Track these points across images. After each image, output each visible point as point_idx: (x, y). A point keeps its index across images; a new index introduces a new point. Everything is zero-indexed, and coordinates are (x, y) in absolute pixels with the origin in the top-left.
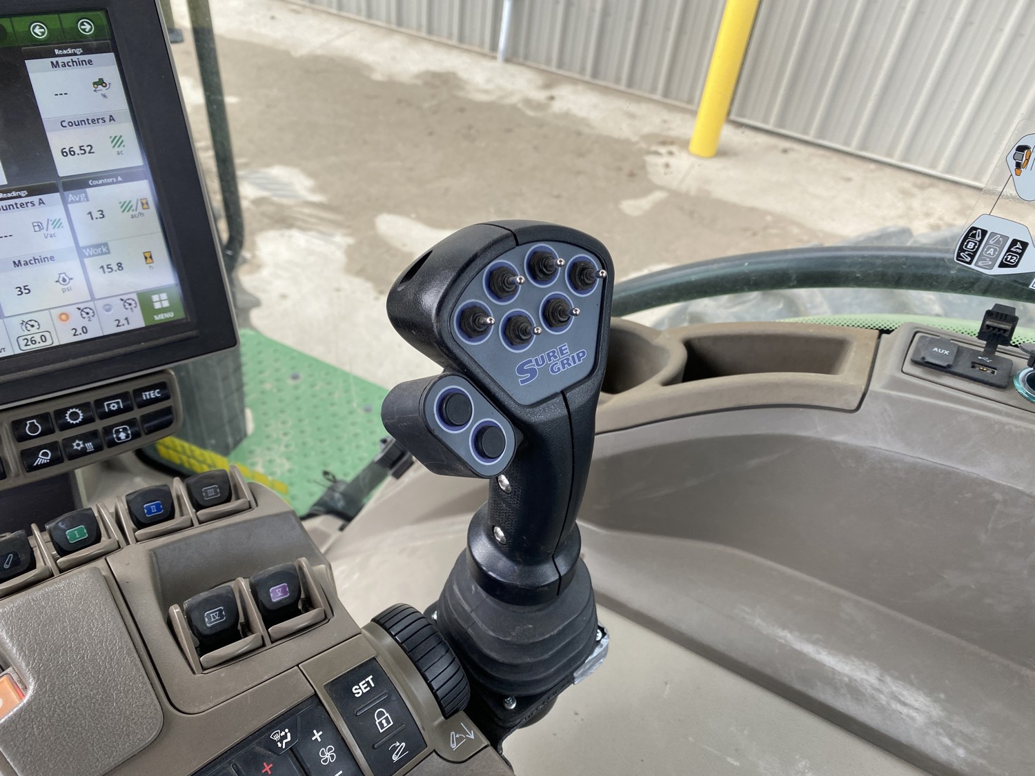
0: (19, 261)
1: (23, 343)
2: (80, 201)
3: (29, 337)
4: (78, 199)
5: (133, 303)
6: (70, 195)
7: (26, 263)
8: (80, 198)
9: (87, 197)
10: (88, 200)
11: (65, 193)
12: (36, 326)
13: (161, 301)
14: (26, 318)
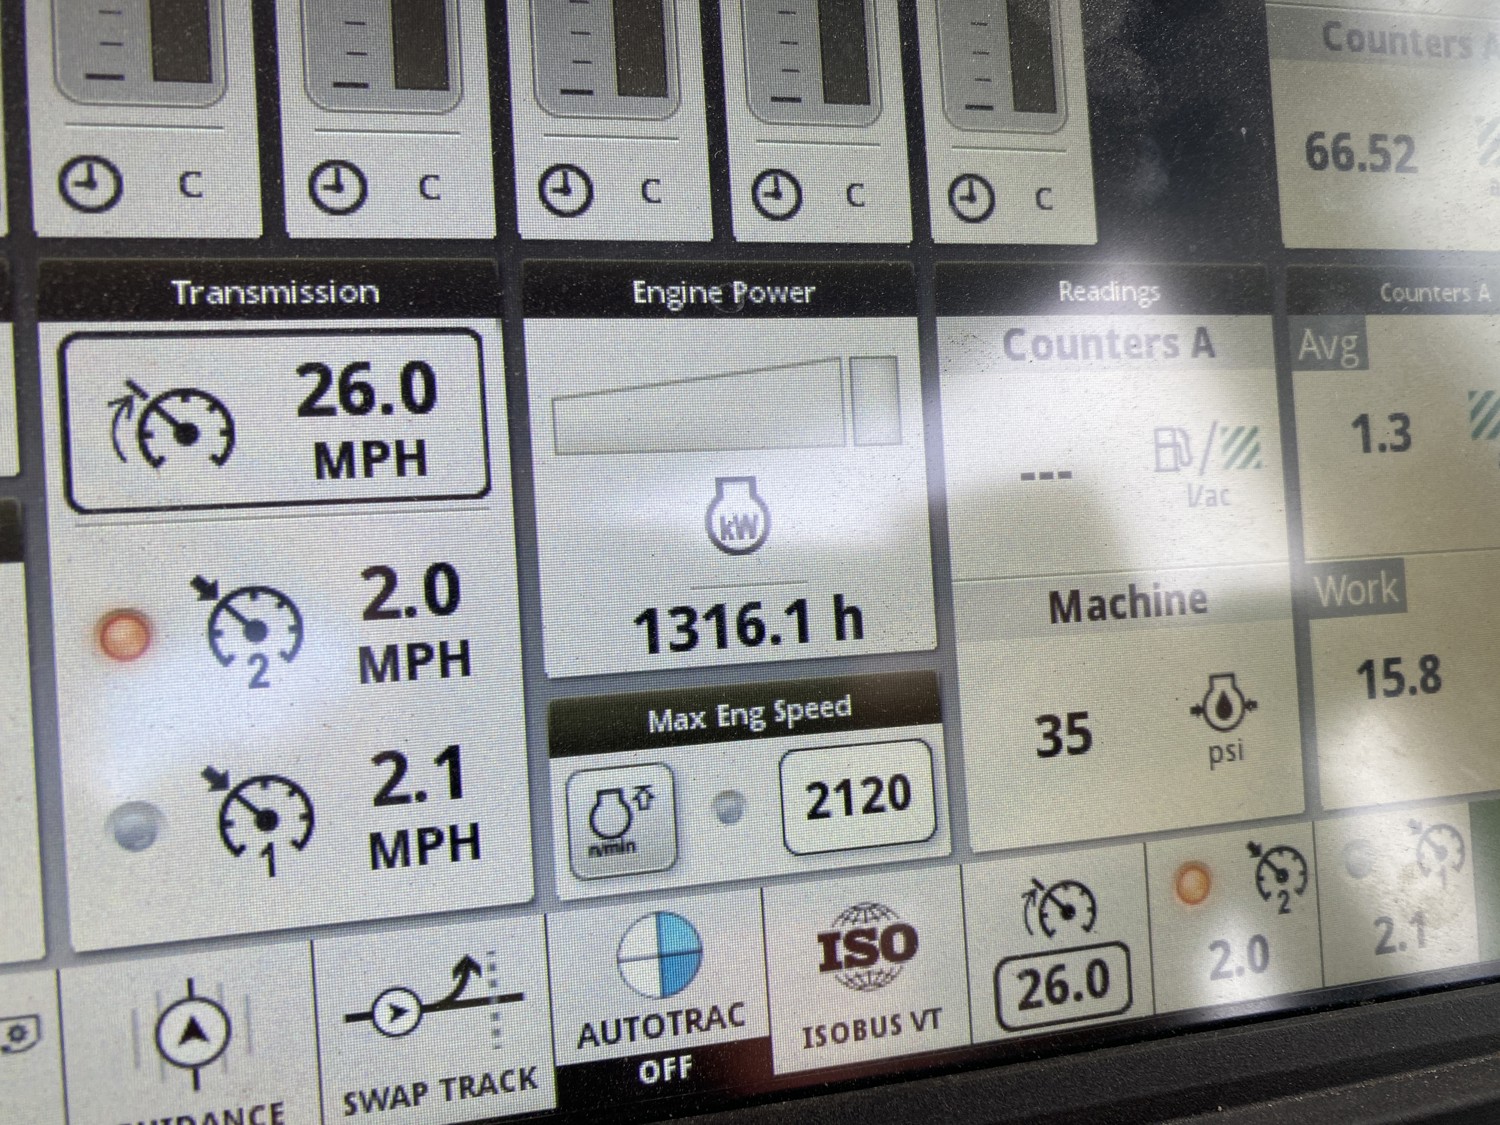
0: (1075, 596)
1: (1014, 989)
2: (1336, 364)
3: (1043, 966)
4: (1330, 355)
5: (1452, 847)
6: (1308, 332)
7: (1098, 612)
8: (1339, 349)
9: (1362, 349)
10: (1364, 366)
11: (1295, 320)
12: (1082, 916)
14: (1051, 869)
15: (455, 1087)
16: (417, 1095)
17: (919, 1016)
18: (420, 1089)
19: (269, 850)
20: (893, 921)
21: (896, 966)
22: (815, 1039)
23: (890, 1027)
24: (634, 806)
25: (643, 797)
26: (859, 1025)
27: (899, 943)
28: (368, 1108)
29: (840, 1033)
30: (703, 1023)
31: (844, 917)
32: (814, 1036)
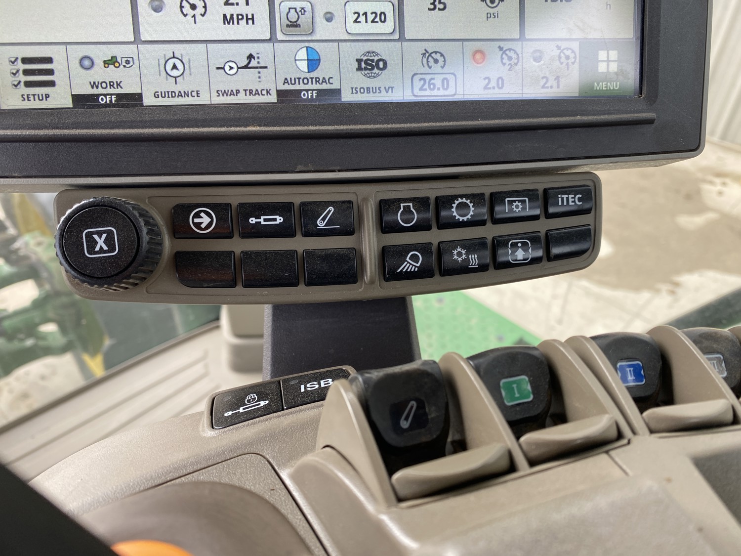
1: (418, 84)
3: (427, 77)
5: (572, 55)
12: (441, 63)
13: (608, 61)
14: (431, 47)
15: (248, 92)
16: (237, 93)
17: (387, 88)
18: (238, 92)
19: (194, 16)
20: (380, 57)
21: (380, 72)
22: (354, 91)
23: (378, 91)
24: (300, 13)
25: (303, 11)
26: (368, 89)
27: (381, 65)
28: (223, 95)
29: (362, 91)
30: (321, 82)
31: (364, 55)
32: (354, 90)
